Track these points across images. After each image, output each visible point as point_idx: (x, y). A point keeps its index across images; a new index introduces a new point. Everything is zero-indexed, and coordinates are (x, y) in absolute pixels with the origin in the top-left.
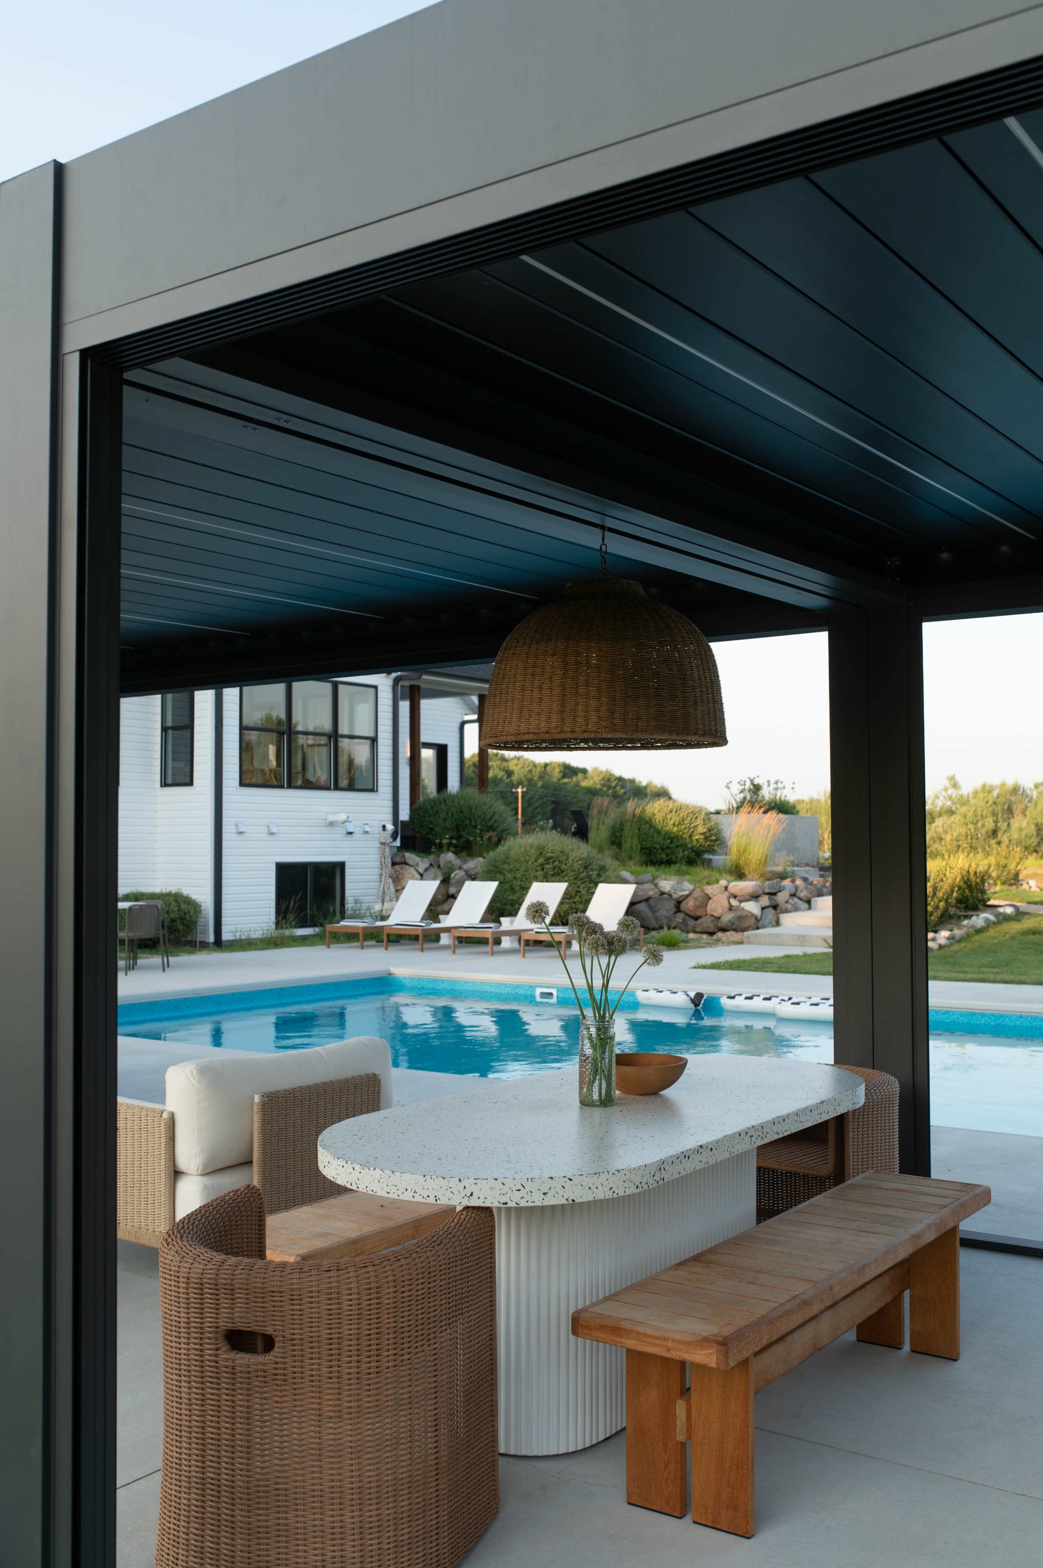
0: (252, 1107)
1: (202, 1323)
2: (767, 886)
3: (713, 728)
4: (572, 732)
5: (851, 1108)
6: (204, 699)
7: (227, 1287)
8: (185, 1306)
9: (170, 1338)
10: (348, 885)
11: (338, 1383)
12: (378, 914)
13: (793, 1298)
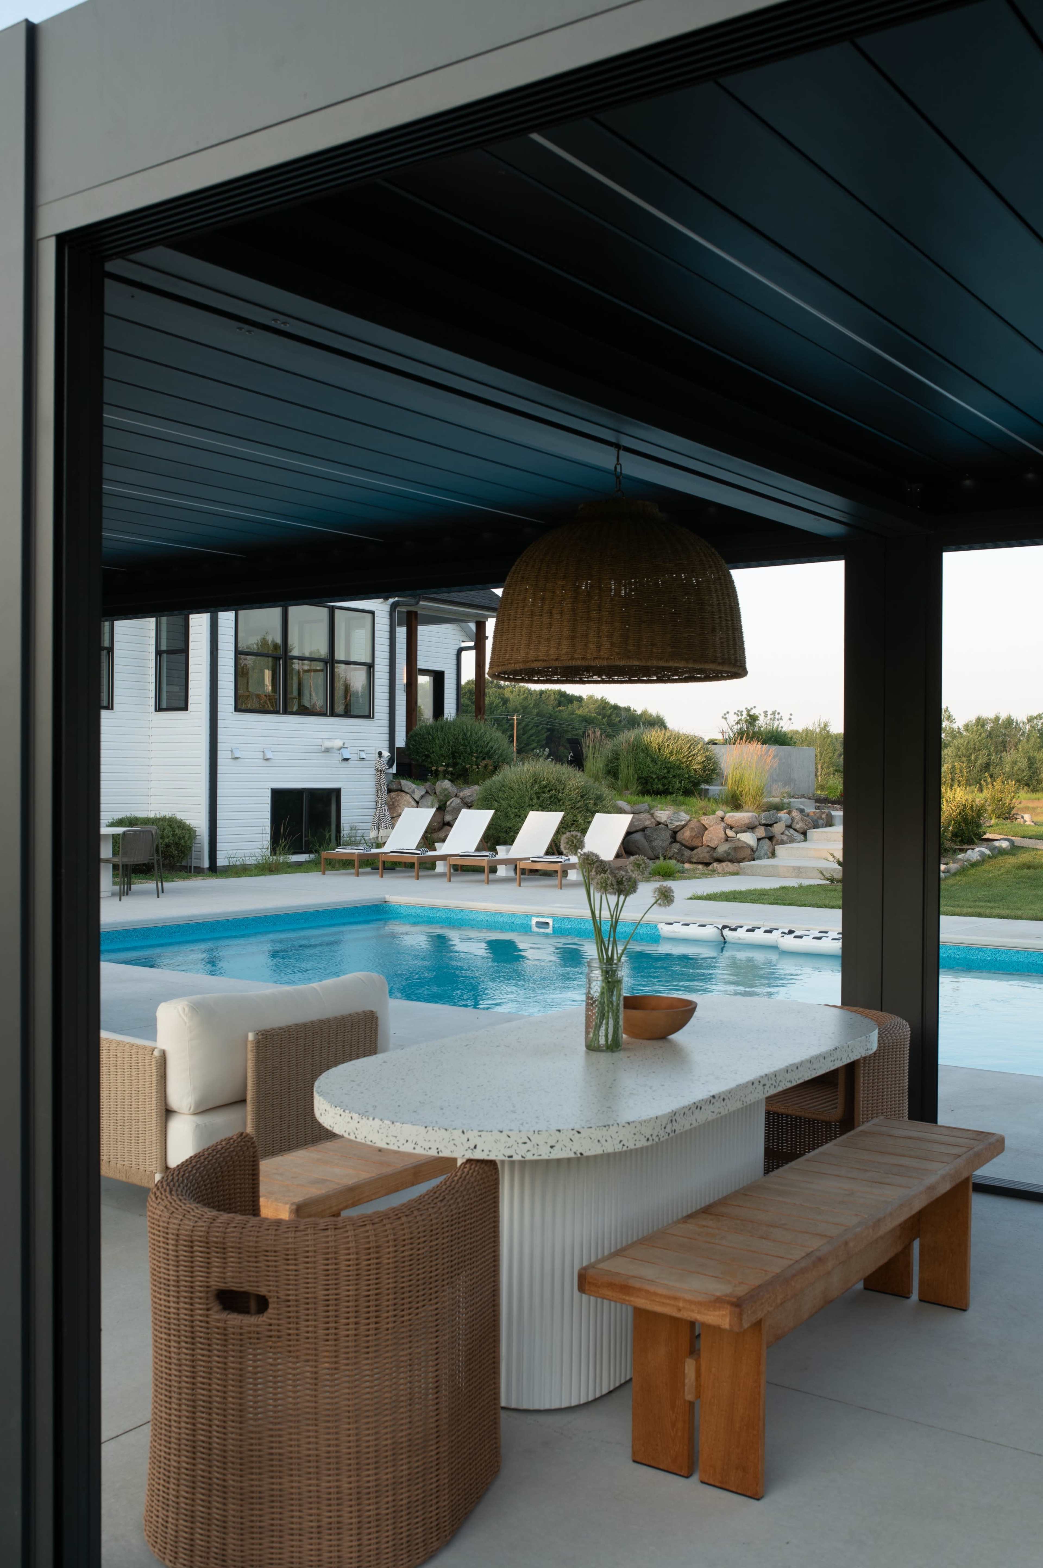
0: (246, 1045)
1: (192, 1282)
2: (764, 817)
3: (733, 657)
4: (583, 658)
5: (864, 1054)
6: (199, 623)
7: (218, 1245)
8: (175, 1263)
9: (158, 1295)
10: (343, 812)
11: (335, 1345)
12: (373, 841)
13: (808, 1255)
